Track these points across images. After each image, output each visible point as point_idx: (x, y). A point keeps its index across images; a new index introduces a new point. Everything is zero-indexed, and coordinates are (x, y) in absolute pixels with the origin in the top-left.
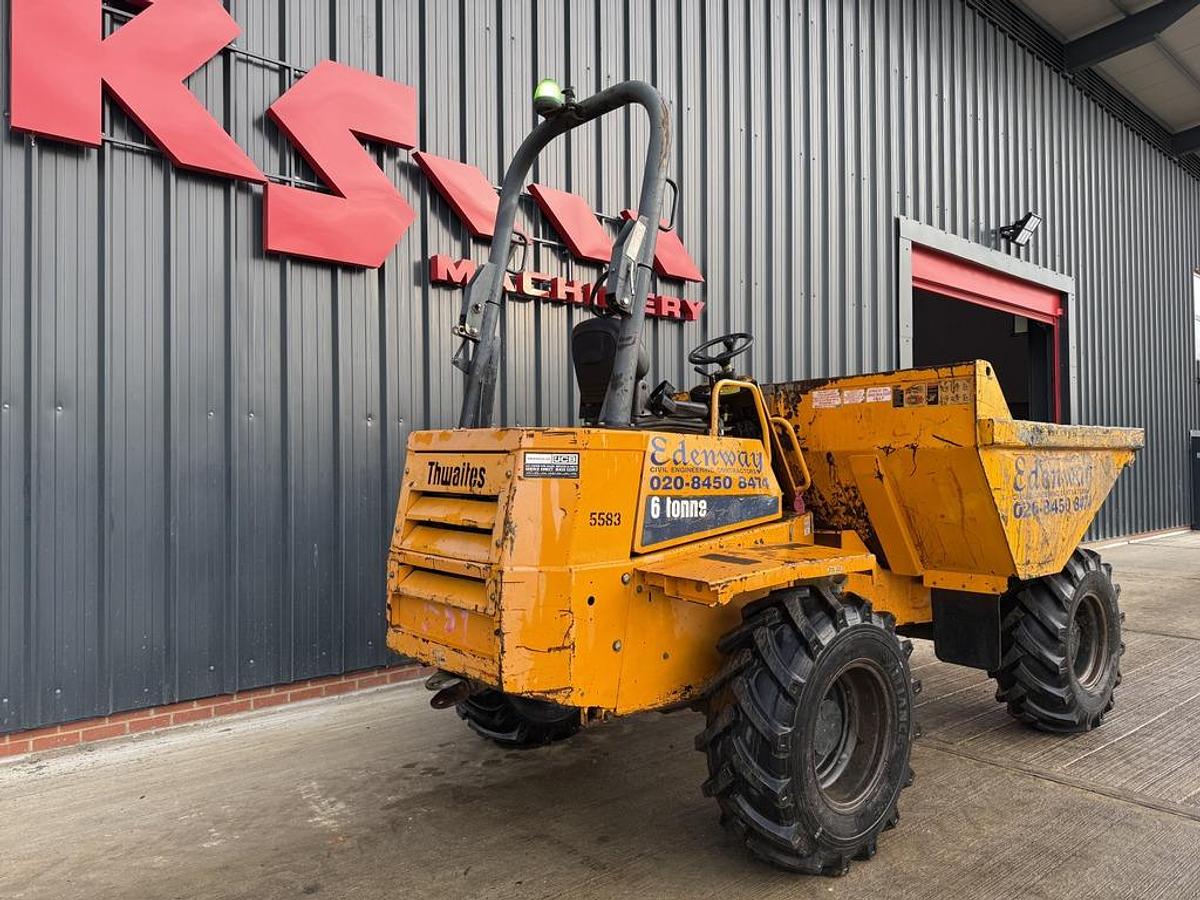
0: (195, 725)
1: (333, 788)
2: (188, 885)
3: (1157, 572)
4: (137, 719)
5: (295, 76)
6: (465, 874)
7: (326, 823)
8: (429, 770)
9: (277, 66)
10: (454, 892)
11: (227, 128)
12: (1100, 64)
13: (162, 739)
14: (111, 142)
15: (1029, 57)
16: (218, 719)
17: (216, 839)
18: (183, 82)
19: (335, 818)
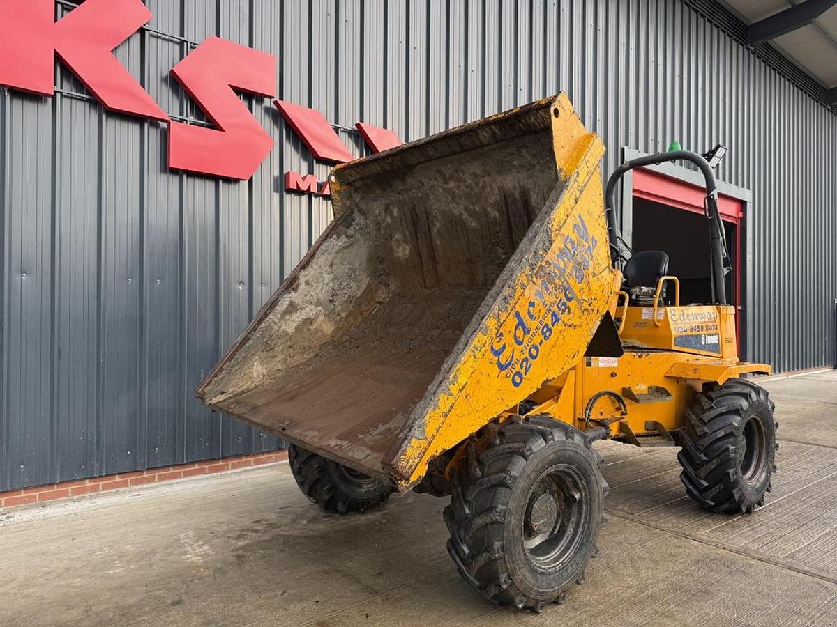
0: (117, 491)
1: (204, 536)
2: (94, 598)
3: (803, 397)
4: (77, 486)
5: (191, 47)
6: (282, 595)
7: (193, 559)
8: (270, 525)
9: (178, 41)
10: (272, 607)
11: (143, 85)
12: (775, 39)
13: (93, 501)
14: (61, 93)
15: (722, 35)
16: (133, 488)
17: (118, 568)
18: (112, 51)
19: (201, 556)
